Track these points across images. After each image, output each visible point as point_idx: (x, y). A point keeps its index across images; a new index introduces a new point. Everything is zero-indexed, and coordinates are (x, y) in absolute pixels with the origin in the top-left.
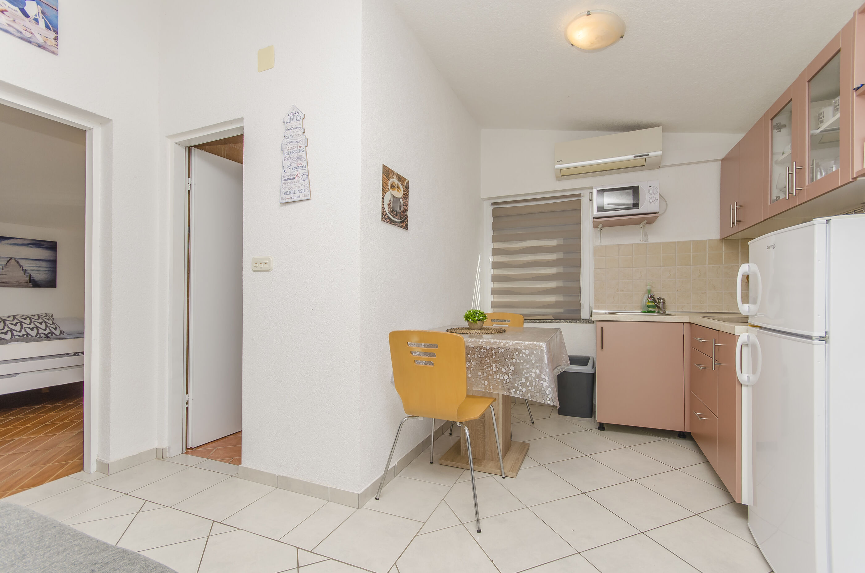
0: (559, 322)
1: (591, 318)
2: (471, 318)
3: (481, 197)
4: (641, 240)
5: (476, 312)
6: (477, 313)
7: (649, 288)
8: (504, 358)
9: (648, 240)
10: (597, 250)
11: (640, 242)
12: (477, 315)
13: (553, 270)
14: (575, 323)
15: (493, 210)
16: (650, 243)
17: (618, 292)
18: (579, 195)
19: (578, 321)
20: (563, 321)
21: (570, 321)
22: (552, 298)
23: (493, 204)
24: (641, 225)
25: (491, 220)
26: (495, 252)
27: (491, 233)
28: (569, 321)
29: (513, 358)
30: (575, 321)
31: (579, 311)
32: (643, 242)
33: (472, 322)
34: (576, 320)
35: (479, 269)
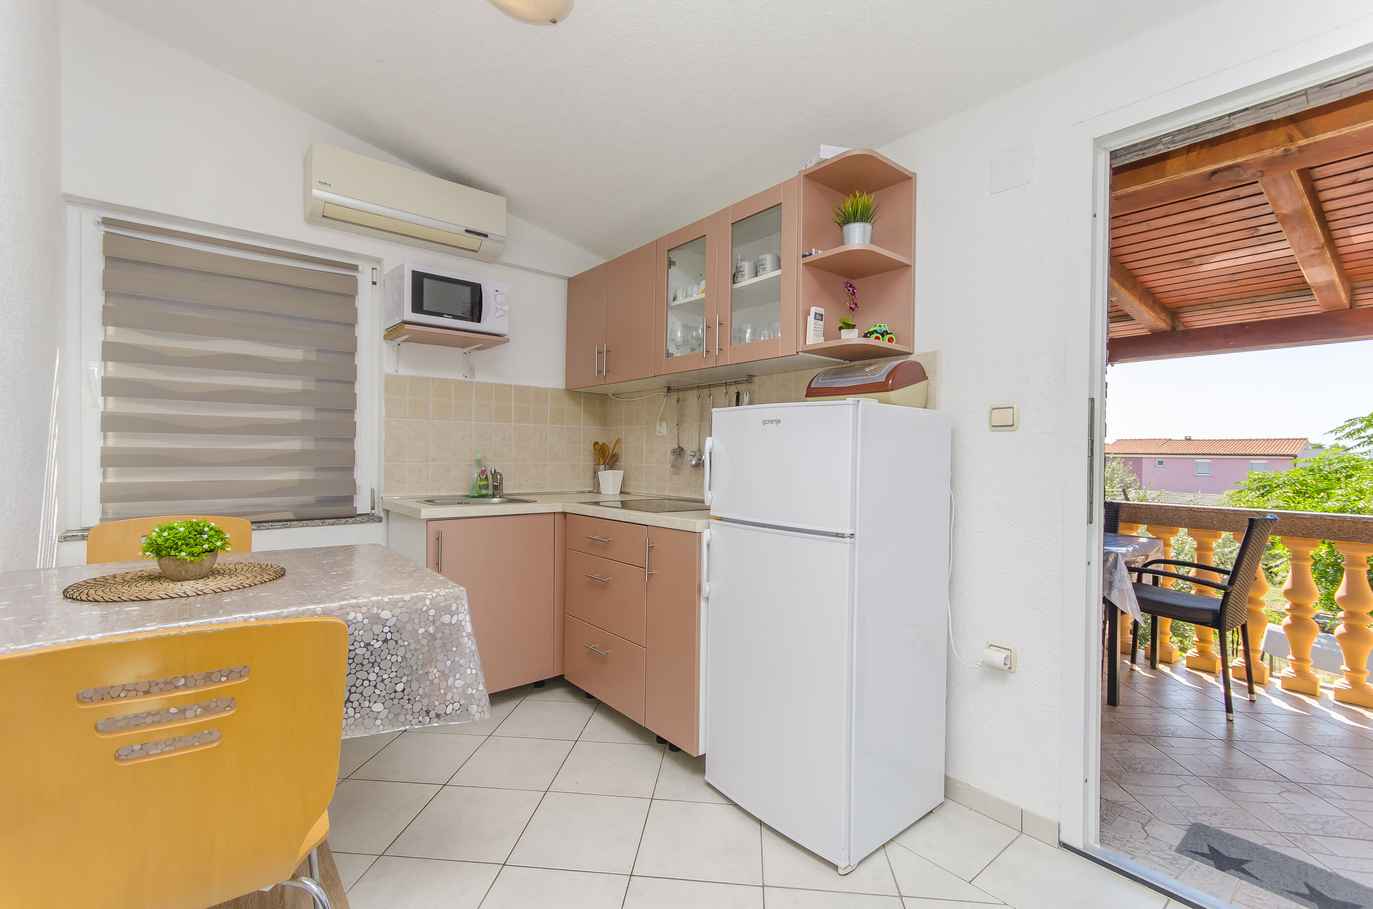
0: (308, 526)
1: (373, 512)
2: (184, 547)
3: (64, 190)
4: (464, 375)
5: (198, 529)
6: (201, 533)
7: (479, 456)
8: (362, 644)
9: (474, 376)
10: (392, 384)
11: (463, 378)
12: (205, 536)
13: (294, 415)
14: (344, 523)
15: (108, 238)
16: (478, 383)
17: (427, 461)
18: (355, 268)
19: (350, 520)
20: (317, 521)
21: (333, 520)
22: (290, 475)
23: (106, 222)
24: (466, 350)
25: (98, 264)
26: (110, 352)
27: (96, 300)
28: (330, 521)
29: (389, 638)
30: (344, 521)
31: (349, 499)
32: (467, 379)
33: (188, 558)
34: (348, 518)
35: (56, 392)
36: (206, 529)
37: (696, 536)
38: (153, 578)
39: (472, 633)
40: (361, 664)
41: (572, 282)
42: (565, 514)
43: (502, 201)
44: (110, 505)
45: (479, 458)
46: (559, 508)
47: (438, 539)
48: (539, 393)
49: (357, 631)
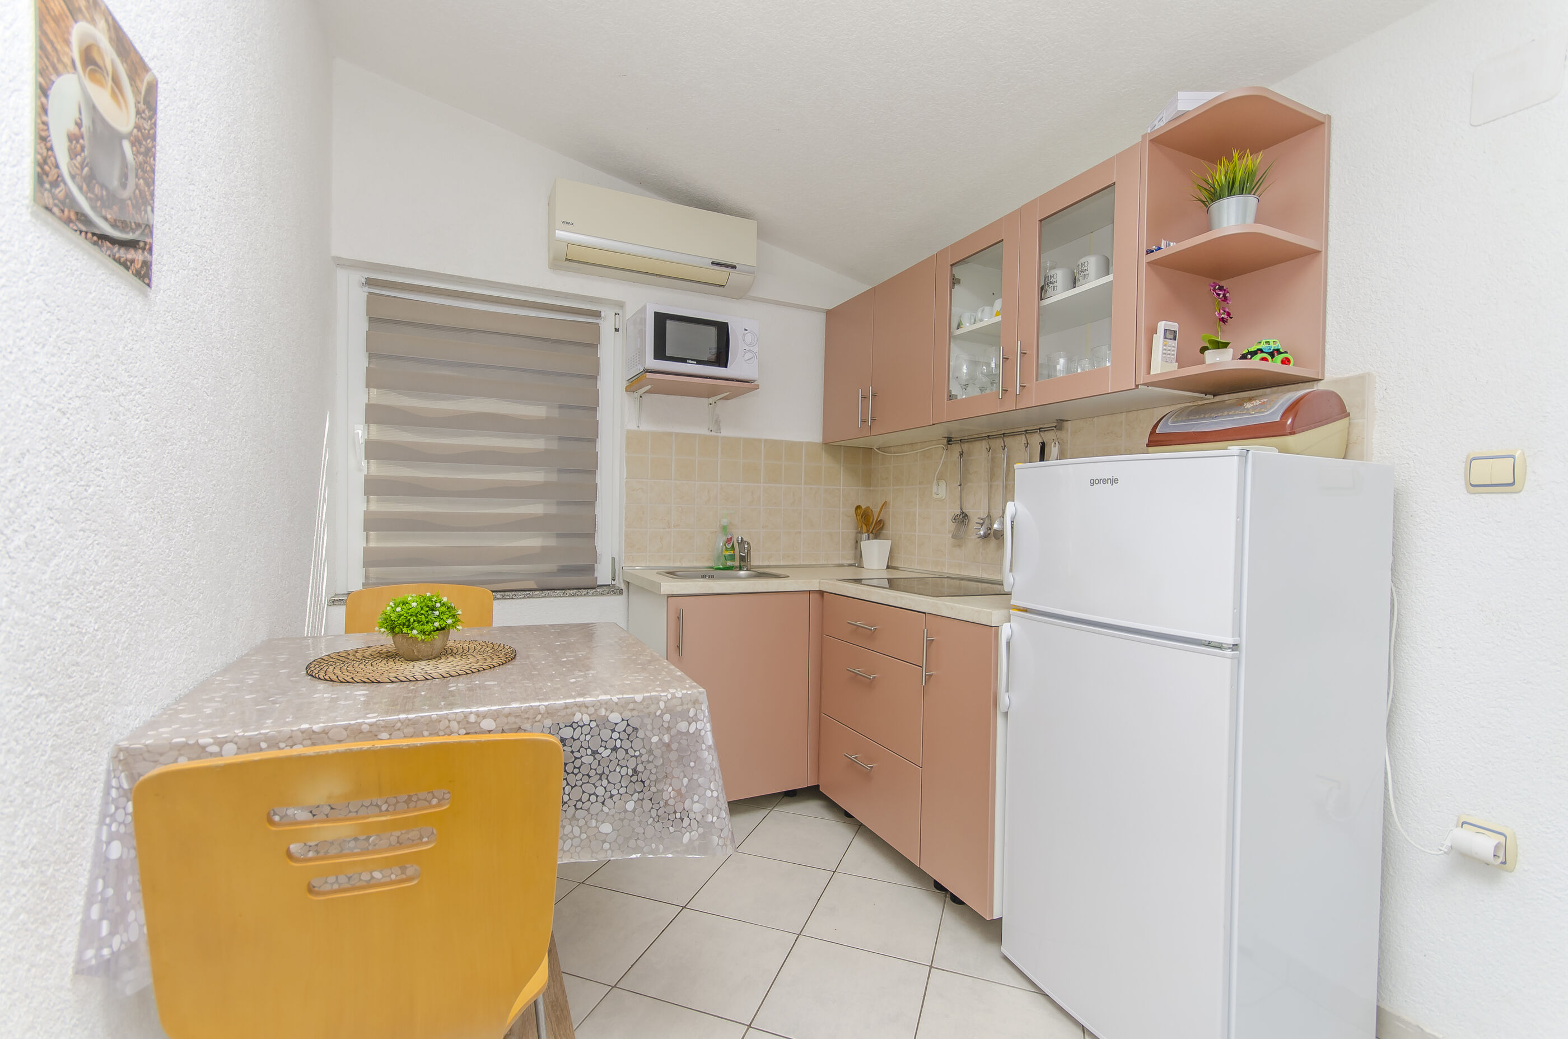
0: (549, 596)
1: (613, 583)
2: (416, 624)
3: (334, 253)
4: (709, 429)
5: (430, 604)
6: (433, 609)
7: (725, 521)
8: (589, 752)
9: (720, 429)
10: (634, 441)
11: (708, 433)
12: (437, 613)
13: (536, 476)
14: (585, 595)
15: (372, 300)
16: (724, 438)
17: (669, 527)
18: (597, 314)
19: (591, 591)
20: (558, 591)
21: (574, 591)
22: (533, 542)
23: (370, 283)
24: (711, 400)
25: (360, 326)
26: (374, 414)
27: (360, 362)
28: (571, 592)
29: (618, 746)
30: (584, 592)
31: (589, 569)
32: (713, 433)
33: (420, 637)
34: (589, 589)
35: (325, 456)
36: (438, 605)
37: (994, 630)
38: (390, 656)
39: (713, 747)
40: (588, 775)
41: (830, 314)
42: (821, 593)
43: (751, 225)
44: (372, 570)
45: (725, 524)
46: (814, 585)
47: (679, 618)
48: (792, 447)
49: (583, 735)
